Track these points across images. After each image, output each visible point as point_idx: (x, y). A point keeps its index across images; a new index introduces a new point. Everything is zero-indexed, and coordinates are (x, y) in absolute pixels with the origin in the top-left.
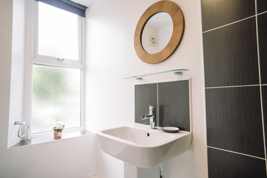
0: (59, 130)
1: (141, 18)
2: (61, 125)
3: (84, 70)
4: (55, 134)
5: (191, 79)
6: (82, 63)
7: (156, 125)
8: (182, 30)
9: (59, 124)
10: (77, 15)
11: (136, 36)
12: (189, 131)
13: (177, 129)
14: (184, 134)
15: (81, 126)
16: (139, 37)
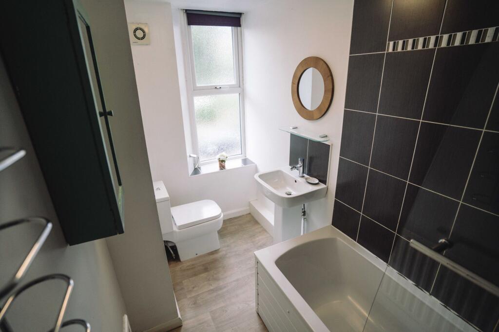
0: (223, 161)
1: (298, 67)
2: (224, 156)
3: (242, 95)
4: (220, 164)
5: (332, 145)
6: (240, 87)
7: (303, 172)
8: (330, 99)
9: (222, 155)
10: (231, 27)
11: (293, 83)
12: (326, 184)
13: (317, 181)
14: (322, 186)
15: (242, 154)
16: (296, 86)
